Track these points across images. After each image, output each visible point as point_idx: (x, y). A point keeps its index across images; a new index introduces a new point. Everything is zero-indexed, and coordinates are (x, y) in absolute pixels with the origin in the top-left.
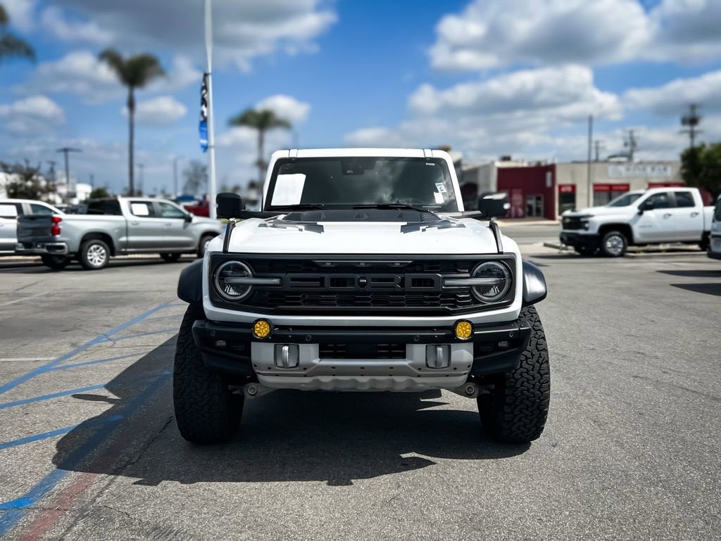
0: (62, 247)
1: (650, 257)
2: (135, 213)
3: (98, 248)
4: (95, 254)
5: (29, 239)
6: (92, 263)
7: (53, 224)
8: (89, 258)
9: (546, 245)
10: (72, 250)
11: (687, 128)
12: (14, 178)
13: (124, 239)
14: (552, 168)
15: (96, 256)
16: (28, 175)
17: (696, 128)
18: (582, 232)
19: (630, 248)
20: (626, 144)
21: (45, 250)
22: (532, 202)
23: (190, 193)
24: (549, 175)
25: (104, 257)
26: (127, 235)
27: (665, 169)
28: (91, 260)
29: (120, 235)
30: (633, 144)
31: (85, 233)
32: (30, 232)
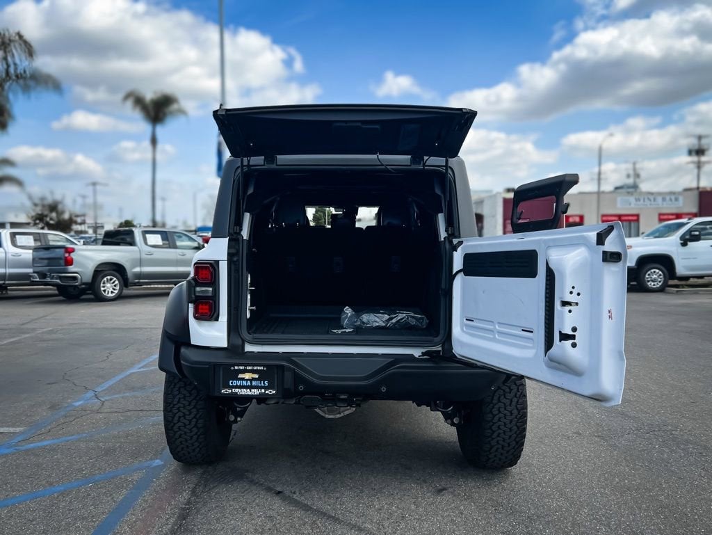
0: (75, 278)
1: (696, 293)
2: (149, 243)
3: (111, 279)
4: (108, 285)
5: (44, 269)
6: (106, 294)
7: (67, 255)
8: (102, 289)
10: (84, 281)
11: (695, 158)
12: (39, 210)
13: (137, 270)
15: (109, 287)
16: (53, 207)
17: (703, 159)
19: (671, 282)
20: (628, 176)
21: (58, 281)
25: (118, 288)
26: (140, 265)
27: (676, 199)
28: (105, 291)
29: (134, 266)
30: (637, 176)
31: (99, 263)
32: (46, 262)
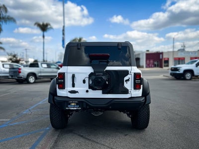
0: (21, 77)
2: (43, 67)
3: (32, 77)
5: (12, 74)
6: (30, 82)
7: (19, 70)
8: (30, 80)
9: (164, 76)
10: (24, 78)
12: (10, 57)
13: (40, 74)
14: (162, 53)
15: (32, 80)
16: (14, 56)
18: (178, 72)
19: (193, 77)
21: (17, 78)
22: (156, 63)
23: (60, 61)
24: (161, 55)
25: (34, 80)
27: (196, 53)
29: (39, 73)
30: (184, 46)
31: (28, 73)
32: (13, 72)
